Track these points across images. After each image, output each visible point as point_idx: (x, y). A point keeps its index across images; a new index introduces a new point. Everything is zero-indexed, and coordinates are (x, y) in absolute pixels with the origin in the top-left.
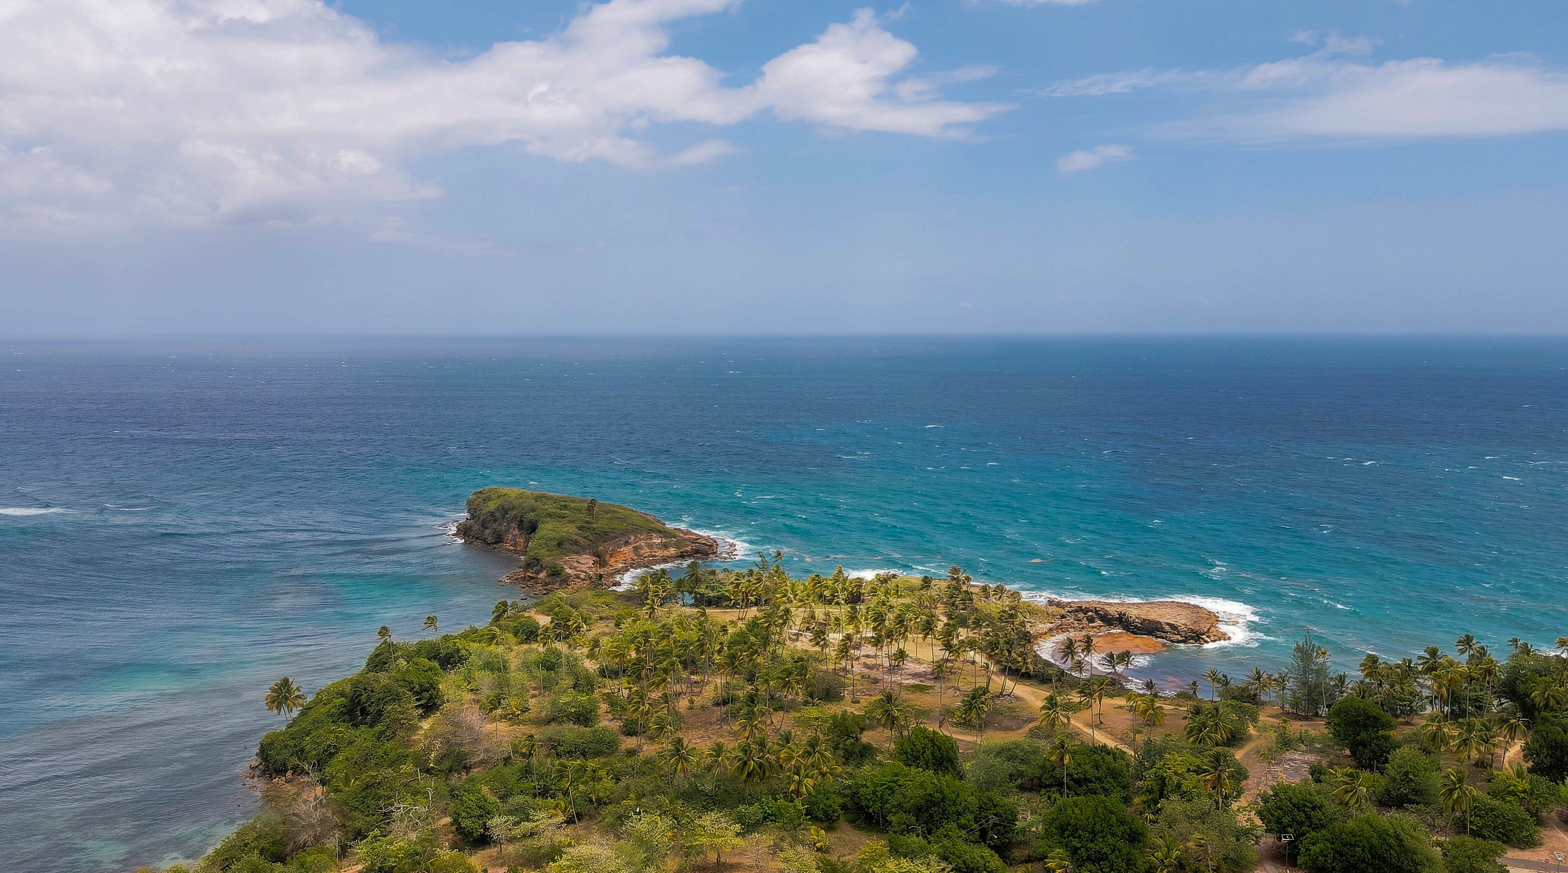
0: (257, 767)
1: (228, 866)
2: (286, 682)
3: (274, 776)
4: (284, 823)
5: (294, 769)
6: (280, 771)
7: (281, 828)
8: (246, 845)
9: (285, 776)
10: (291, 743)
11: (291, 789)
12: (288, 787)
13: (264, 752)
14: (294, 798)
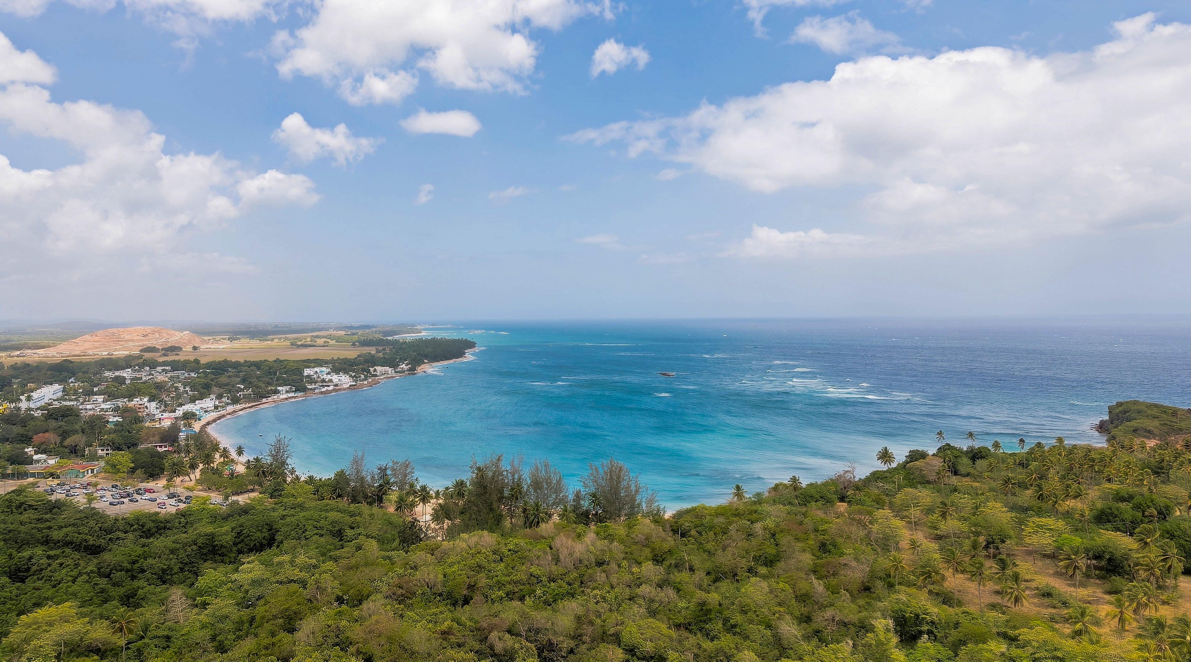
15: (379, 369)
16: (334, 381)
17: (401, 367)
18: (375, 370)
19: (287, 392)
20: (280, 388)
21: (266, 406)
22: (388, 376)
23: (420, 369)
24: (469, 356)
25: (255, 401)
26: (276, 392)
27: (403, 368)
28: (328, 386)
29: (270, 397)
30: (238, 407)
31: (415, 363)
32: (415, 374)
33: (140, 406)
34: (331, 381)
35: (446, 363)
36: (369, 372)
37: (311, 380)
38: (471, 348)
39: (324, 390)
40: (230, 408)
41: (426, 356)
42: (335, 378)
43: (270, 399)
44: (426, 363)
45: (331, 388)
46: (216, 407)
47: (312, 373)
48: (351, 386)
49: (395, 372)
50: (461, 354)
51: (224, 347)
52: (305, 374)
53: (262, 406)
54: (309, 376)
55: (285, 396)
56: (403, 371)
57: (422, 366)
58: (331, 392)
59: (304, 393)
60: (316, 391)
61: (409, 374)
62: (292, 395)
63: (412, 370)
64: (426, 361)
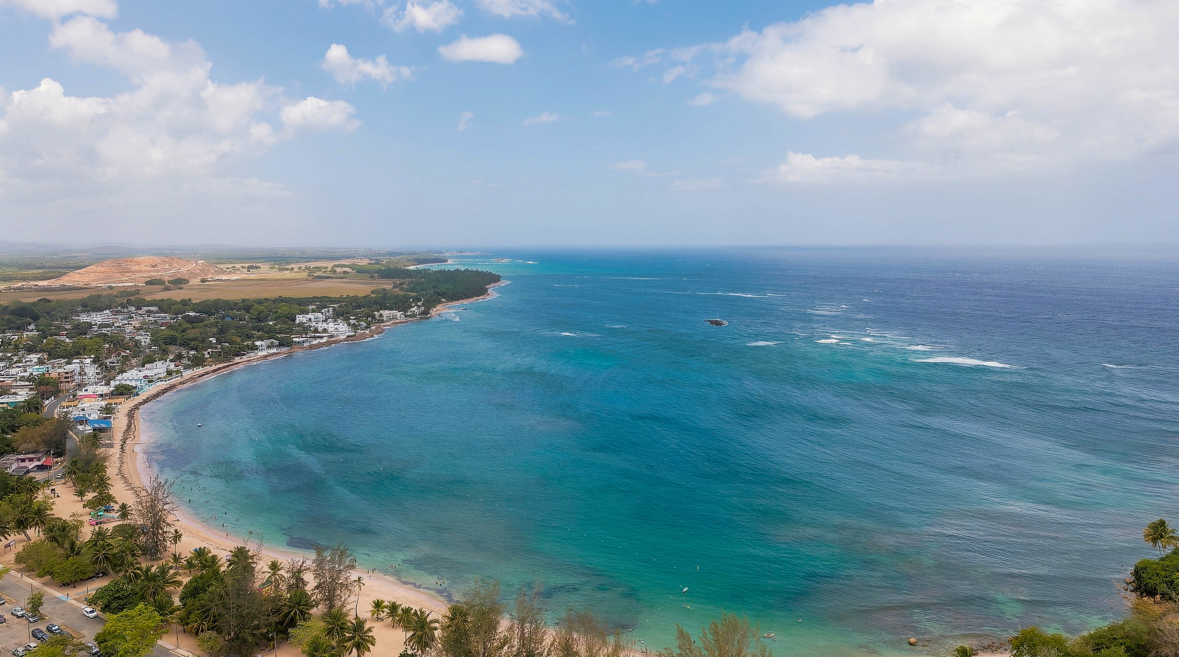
0: (1130, 583)
1: (1098, 649)
2: (1162, 523)
3: (1144, 594)
4: (1149, 634)
5: (1163, 595)
6: (1151, 592)
7: (1146, 637)
8: (1115, 639)
9: (1154, 598)
10: (1163, 573)
11: (1158, 609)
12: (1156, 607)
13: (1137, 573)
14: (1160, 617)
15: (386, 313)
16: (330, 330)
17: (412, 309)
18: (381, 315)
19: (269, 347)
20: (258, 343)
21: (241, 366)
22: (397, 321)
23: (433, 312)
24: (493, 294)
25: (223, 362)
26: (254, 348)
27: (414, 311)
28: (322, 337)
29: (245, 355)
30: (200, 370)
31: (431, 303)
32: (428, 318)
33: (67, 375)
34: (325, 331)
35: (466, 302)
36: (373, 317)
37: (304, 329)
38: (495, 282)
39: (315, 342)
40: (188, 374)
41: (443, 295)
42: (331, 326)
43: (245, 358)
44: (443, 302)
45: (324, 340)
46: (169, 373)
47: (305, 320)
48: (348, 337)
49: (406, 316)
50: (483, 292)
51: (237, 278)
52: (297, 321)
53: (235, 368)
54: (301, 324)
55: (264, 353)
56: (414, 315)
57: (439, 307)
58: (323, 344)
59: (289, 348)
60: (305, 345)
61: (421, 318)
62: (274, 350)
63: (425, 313)
64: (443, 300)
